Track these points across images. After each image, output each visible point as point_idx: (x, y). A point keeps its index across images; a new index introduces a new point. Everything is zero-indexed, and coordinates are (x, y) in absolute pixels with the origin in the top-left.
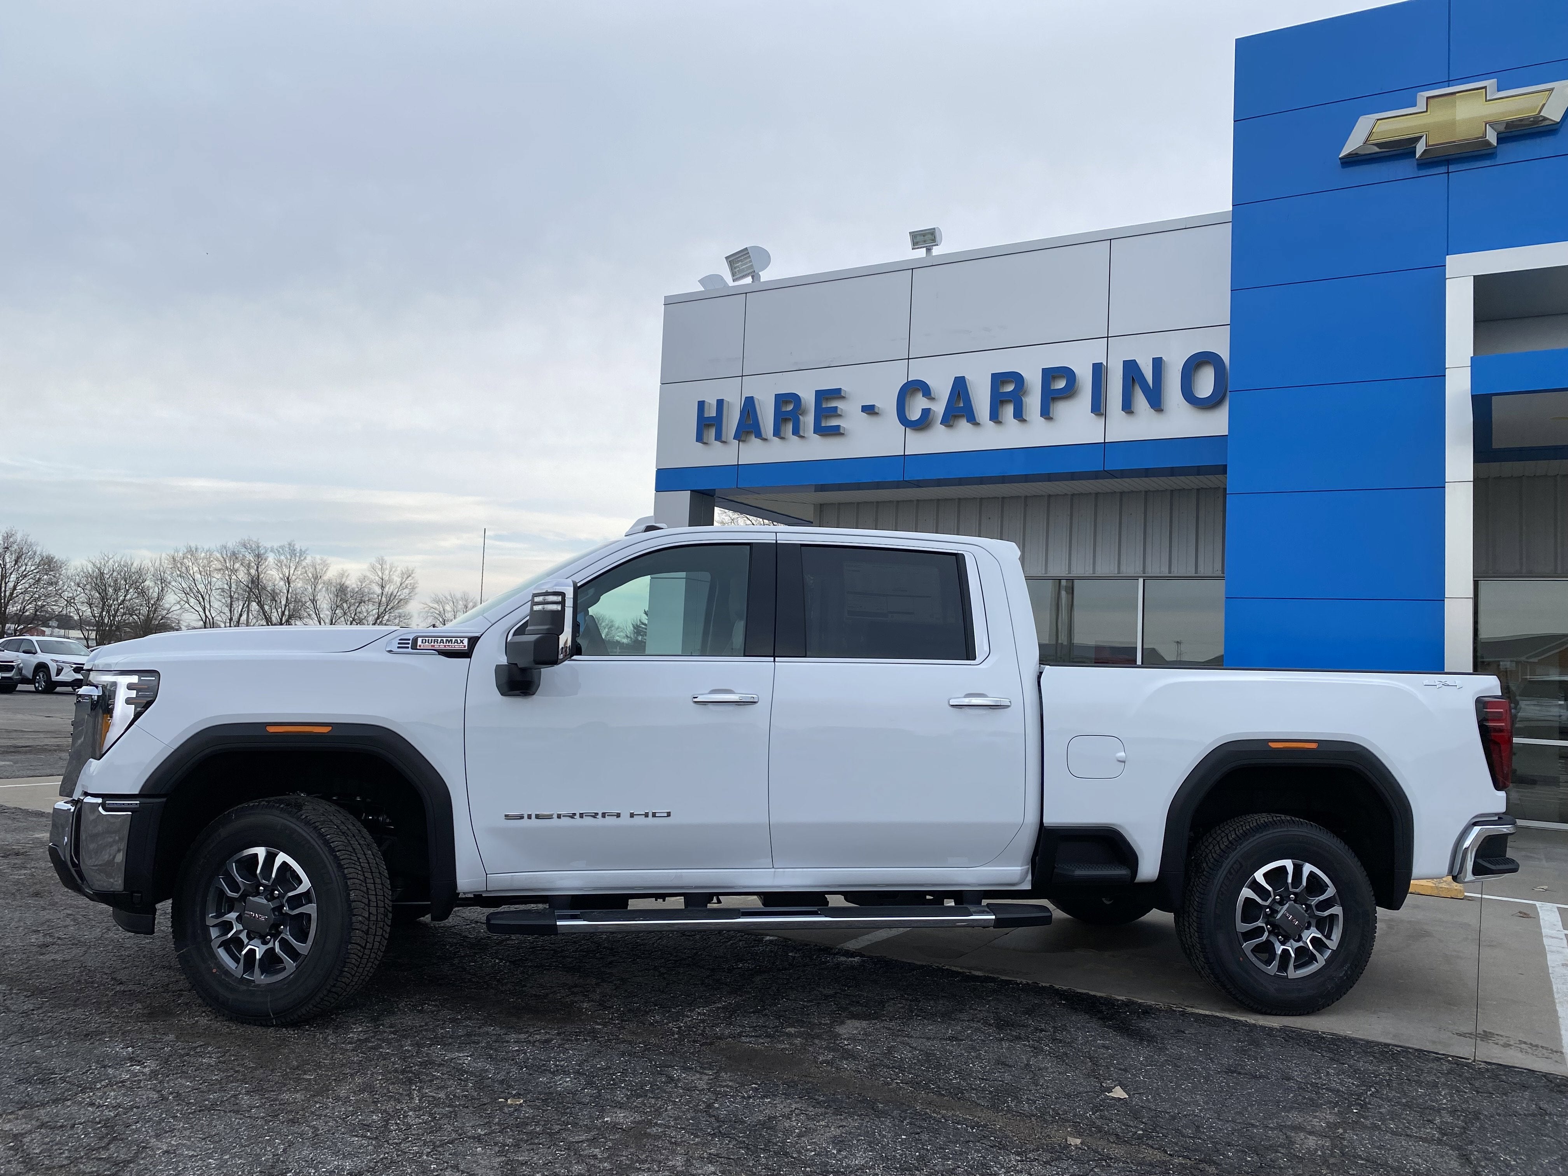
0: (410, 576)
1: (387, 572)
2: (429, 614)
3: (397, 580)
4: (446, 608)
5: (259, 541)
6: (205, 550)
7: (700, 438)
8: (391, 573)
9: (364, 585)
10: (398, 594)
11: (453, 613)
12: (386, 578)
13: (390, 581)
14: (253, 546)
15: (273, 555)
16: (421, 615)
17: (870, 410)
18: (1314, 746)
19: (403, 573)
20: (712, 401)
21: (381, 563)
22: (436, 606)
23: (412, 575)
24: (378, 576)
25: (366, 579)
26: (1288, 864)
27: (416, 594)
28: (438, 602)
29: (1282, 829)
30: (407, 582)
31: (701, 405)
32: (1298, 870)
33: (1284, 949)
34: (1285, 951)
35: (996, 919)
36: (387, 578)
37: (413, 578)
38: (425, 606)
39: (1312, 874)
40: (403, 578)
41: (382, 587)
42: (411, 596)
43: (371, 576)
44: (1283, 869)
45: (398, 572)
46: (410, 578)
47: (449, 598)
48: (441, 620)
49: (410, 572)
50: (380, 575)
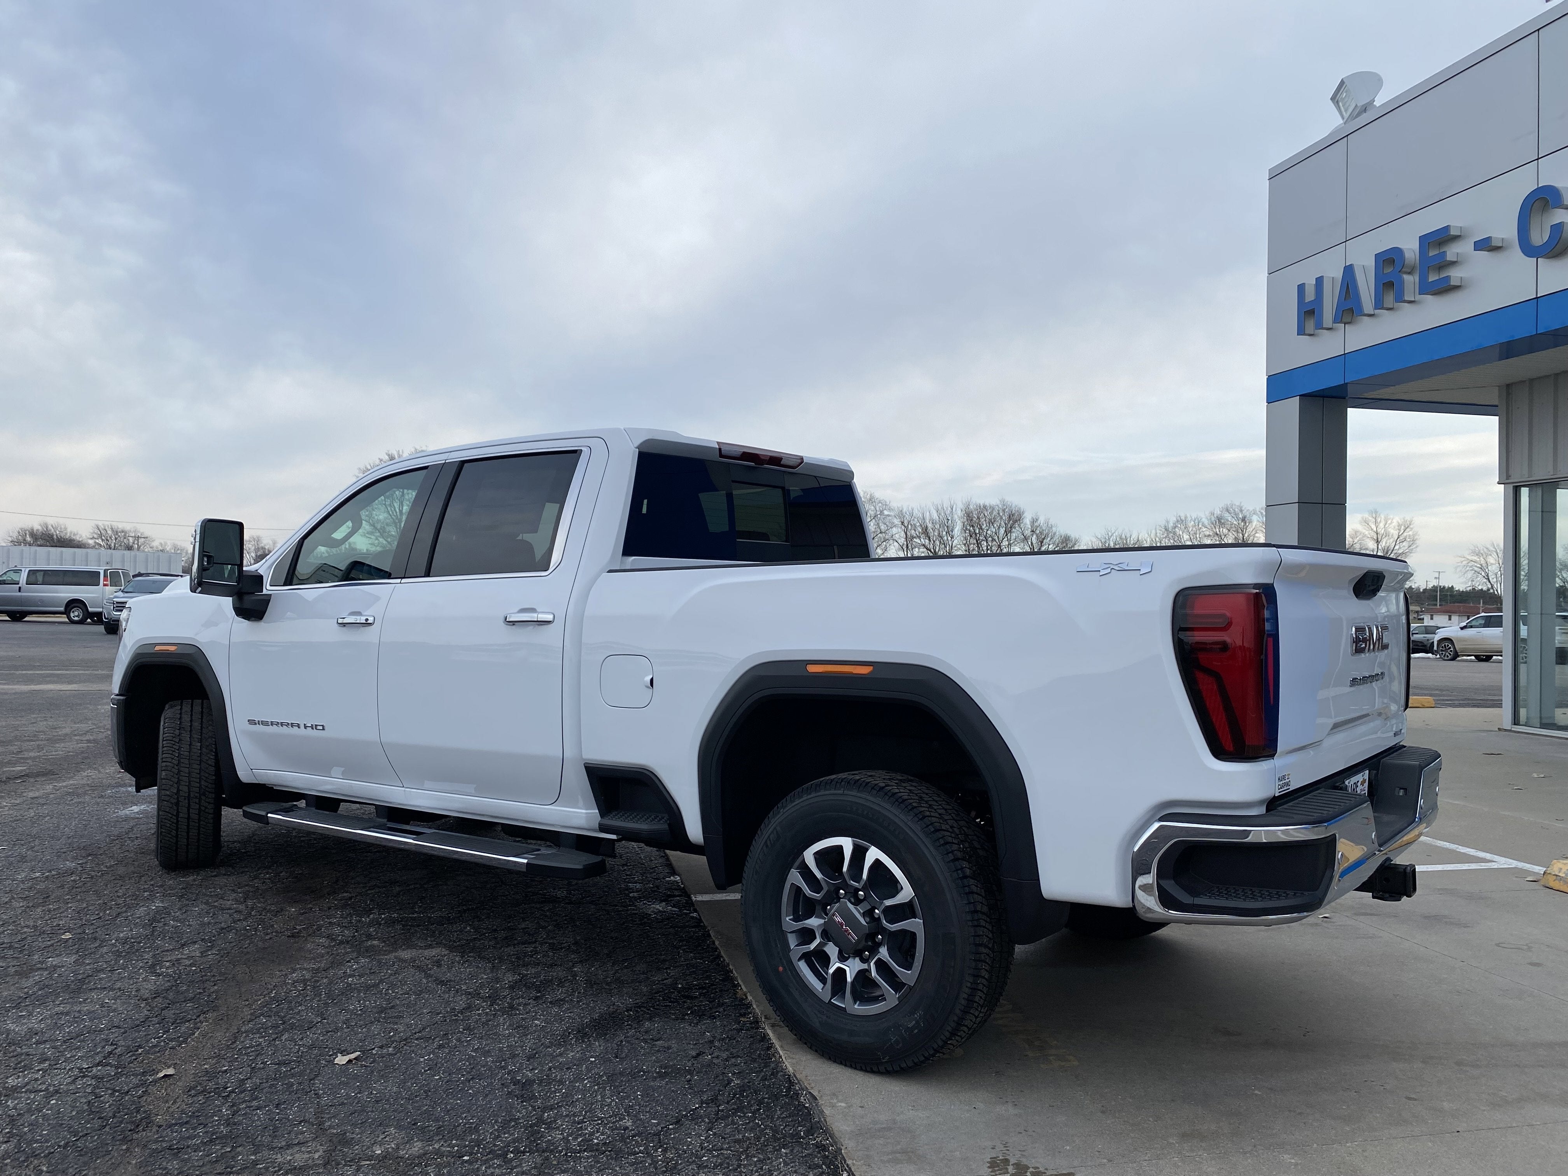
0: (1408, 527)
1: (1382, 525)
2: (1468, 568)
3: (1395, 533)
4: (1488, 560)
5: (1242, 505)
6: (1193, 518)
7: (1301, 331)
8: (1387, 526)
9: (1356, 541)
10: (1397, 547)
11: (1498, 565)
12: (1381, 531)
13: (1387, 534)
14: (1236, 510)
15: (1257, 517)
16: (1458, 570)
17: (1486, 245)
18: (865, 670)
19: (1399, 525)
20: (1311, 282)
21: (1374, 516)
22: (1475, 558)
23: (1411, 526)
24: (1372, 529)
25: (1358, 534)
26: (847, 844)
27: (1417, 547)
28: (1478, 554)
29: (836, 792)
30: (1405, 534)
31: (1301, 288)
32: (859, 853)
33: (839, 969)
34: (841, 972)
35: (527, 863)
36: (1383, 532)
37: (1412, 529)
38: (1463, 559)
39: (877, 863)
40: (1399, 530)
41: (1378, 542)
42: (1412, 550)
43: (1364, 531)
44: (839, 849)
45: (1393, 524)
46: (1408, 530)
47: (1492, 548)
48: (1483, 574)
49: (1408, 523)
50: (1375, 529)
